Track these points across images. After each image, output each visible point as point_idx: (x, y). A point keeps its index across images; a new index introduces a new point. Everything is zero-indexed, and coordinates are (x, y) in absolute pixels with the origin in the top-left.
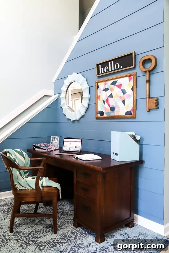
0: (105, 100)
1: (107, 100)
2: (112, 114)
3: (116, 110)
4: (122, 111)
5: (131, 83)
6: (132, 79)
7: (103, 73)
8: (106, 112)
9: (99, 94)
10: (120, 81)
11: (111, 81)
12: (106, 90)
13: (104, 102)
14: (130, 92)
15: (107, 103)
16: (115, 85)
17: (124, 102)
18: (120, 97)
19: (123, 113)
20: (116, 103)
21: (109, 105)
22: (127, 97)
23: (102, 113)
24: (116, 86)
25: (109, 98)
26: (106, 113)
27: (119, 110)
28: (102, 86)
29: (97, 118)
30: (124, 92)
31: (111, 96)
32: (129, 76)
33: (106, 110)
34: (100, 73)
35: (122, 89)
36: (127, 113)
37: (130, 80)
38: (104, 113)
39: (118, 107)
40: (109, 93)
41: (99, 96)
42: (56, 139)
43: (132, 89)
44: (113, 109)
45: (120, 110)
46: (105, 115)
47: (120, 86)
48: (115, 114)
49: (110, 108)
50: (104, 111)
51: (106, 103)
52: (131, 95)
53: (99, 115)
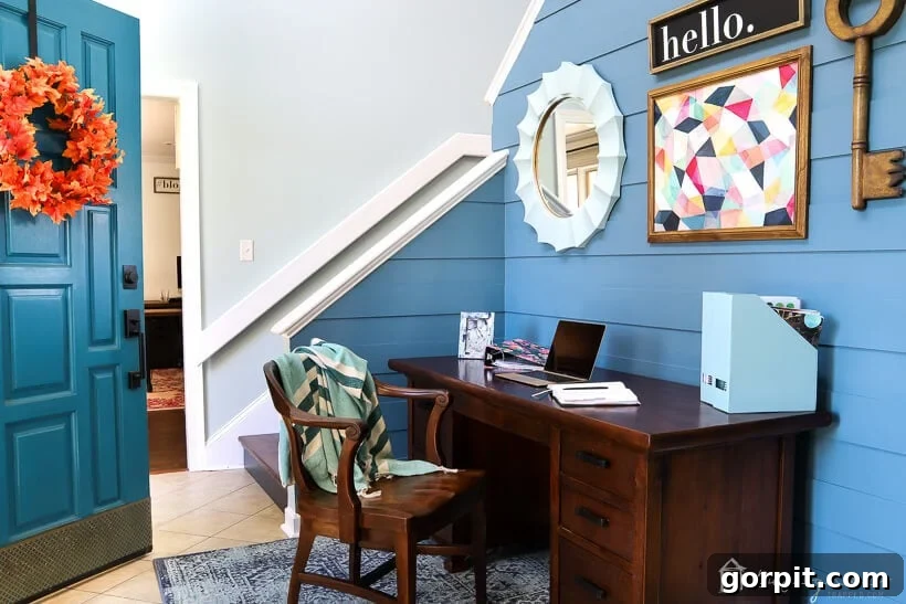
0: (683, 167)
1: (692, 169)
2: (712, 224)
3: (726, 205)
4: (750, 208)
5: (791, 94)
6: (795, 78)
7: (677, 59)
8: (686, 216)
9: (659, 144)
10: (743, 87)
11: (709, 91)
12: (687, 125)
13: (680, 174)
14: (782, 131)
15: (691, 176)
16: (722, 105)
17: (758, 172)
18: (745, 155)
19: (753, 218)
20: (727, 177)
21: (700, 188)
22: (774, 153)
23: (671, 220)
24: (727, 107)
25: (702, 161)
26: (687, 221)
27: (738, 208)
28: (671, 109)
29: (654, 240)
30: (760, 132)
31: (708, 149)
32: (783, 65)
33: (686, 210)
34: (666, 58)
35: (749, 120)
36: (770, 218)
37: (785, 79)
38: (678, 219)
39: (736, 193)
40: (698, 137)
41: (662, 151)
42: (480, 323)
43: (794, 119)
44: (713, 203)
45: (741, 205)
46: (683, 227)
47: (742, 109)
48: (724, 221)
49: (704, 197)
50: (679, 212)
51: (686, 177)
52: (787, 143)
53: (659, 228)
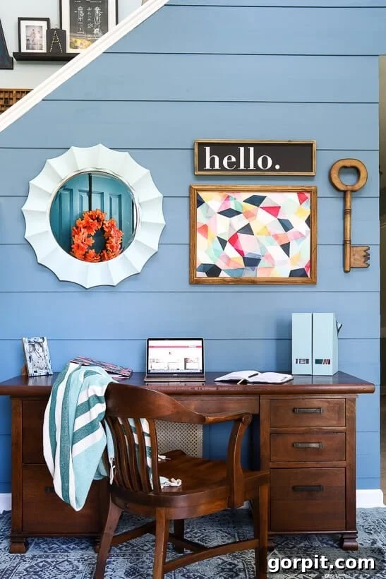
0: (226, 238)
1: (234, 240)
2: (249, 274)
3: (261, 264)
4: (280, 266)
5: (306, 209)
6: (309, 200)
7: (219, 170)
8: (227, 268)
9: (202, 221)
10: (273, 198)
11: (248, 195)
12: (229, 213)
13: (223, 242)
14: (300, 226)
15: (233, 244)
16: (258, 206)
17: (286, 248)
18: (276, 237)
19: (282, 272)
20: (262, 248)
21: (241, 253)
22: (296, 238)
23: (213, 271)
24: (263, 208)
25: (241, 236)
26: (228, 271)
27: (271, 266)
28: (213, 200)
29: (195, 282)
30: (286, 226)
31: (247, 230)
32: (300, 193)
33: (227, 264)
34: (208, 167)
35: (279, 217)
36: (293, 273)
37: (302, 200)
38: (220, 270)
39: (269, 257)
40: (239, 222)
41: (205, 226)
42: (37, 347)
43: (308, 222)
44: (252, 262)
45: (273, 265)
46: (223, 275)
47: (274, 210)
48: (260, 273)
49: (244, 259)
50: (221, 265)
51: (228, 245)
52: (304, 234)
53: (201, 275)
